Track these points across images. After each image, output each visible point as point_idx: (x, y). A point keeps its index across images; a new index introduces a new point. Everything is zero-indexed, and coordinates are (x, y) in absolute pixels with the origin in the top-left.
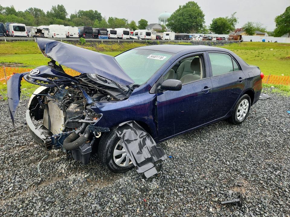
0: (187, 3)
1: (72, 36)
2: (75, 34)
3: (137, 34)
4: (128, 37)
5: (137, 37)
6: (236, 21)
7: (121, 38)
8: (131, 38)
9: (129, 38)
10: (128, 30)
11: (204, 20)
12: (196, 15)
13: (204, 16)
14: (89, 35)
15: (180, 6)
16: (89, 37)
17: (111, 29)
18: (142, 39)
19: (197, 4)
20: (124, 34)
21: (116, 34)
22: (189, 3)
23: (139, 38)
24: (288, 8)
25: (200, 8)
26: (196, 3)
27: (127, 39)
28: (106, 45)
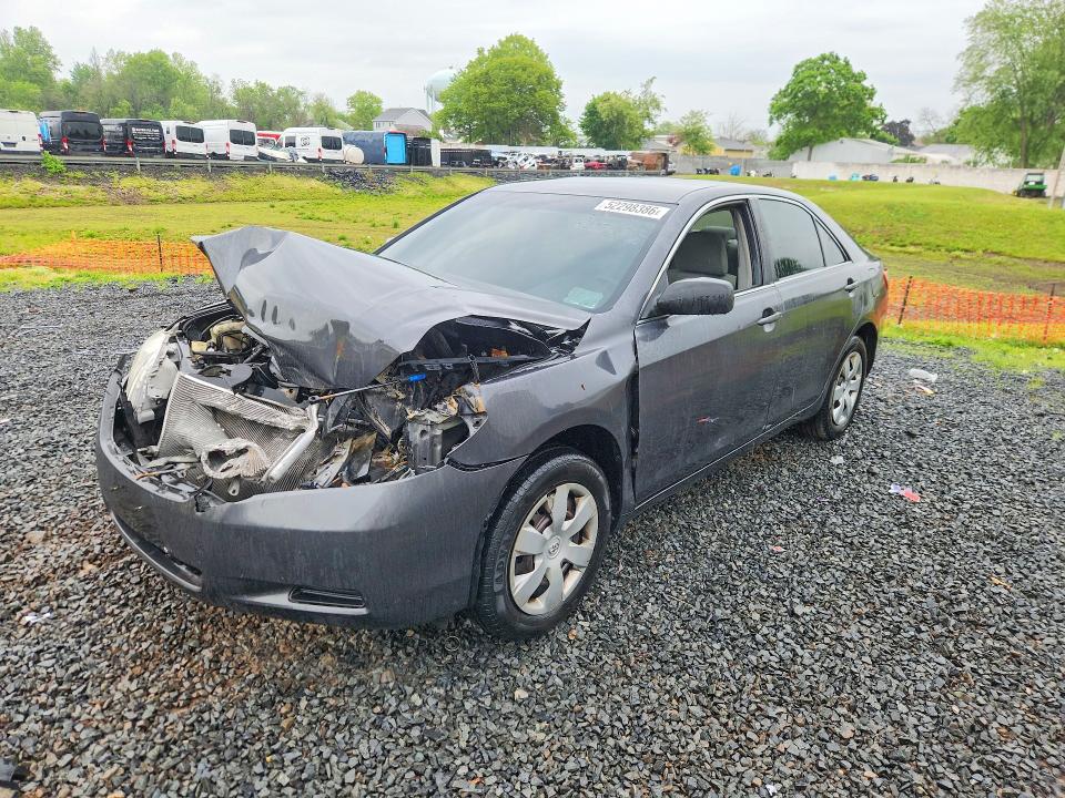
0: (504, 39)
1: (14, 144)
2: (24, 139)
3: (291, 144)
4: (252, 151)
5: (288, 154)
6: (658, 107)
7: (225, 157)
8: (262, 156)
9: (256, 155)
10: (250, 127)
11: (563, 100)
12: (534, 80)
13: (559, 85)
14: (86, 143)
15: (480, 51)
16: (83, 150)
17: (181, 123)
18: (310, 160)
19: (537, 44)
20: (234, 141)
21: (201, 140)
22: (510, 39)
23: (294, 156)
24: (798, 67)
25: (547, 57)
26: (532, 41)
27: (247, 158)
28: (152, 181)
